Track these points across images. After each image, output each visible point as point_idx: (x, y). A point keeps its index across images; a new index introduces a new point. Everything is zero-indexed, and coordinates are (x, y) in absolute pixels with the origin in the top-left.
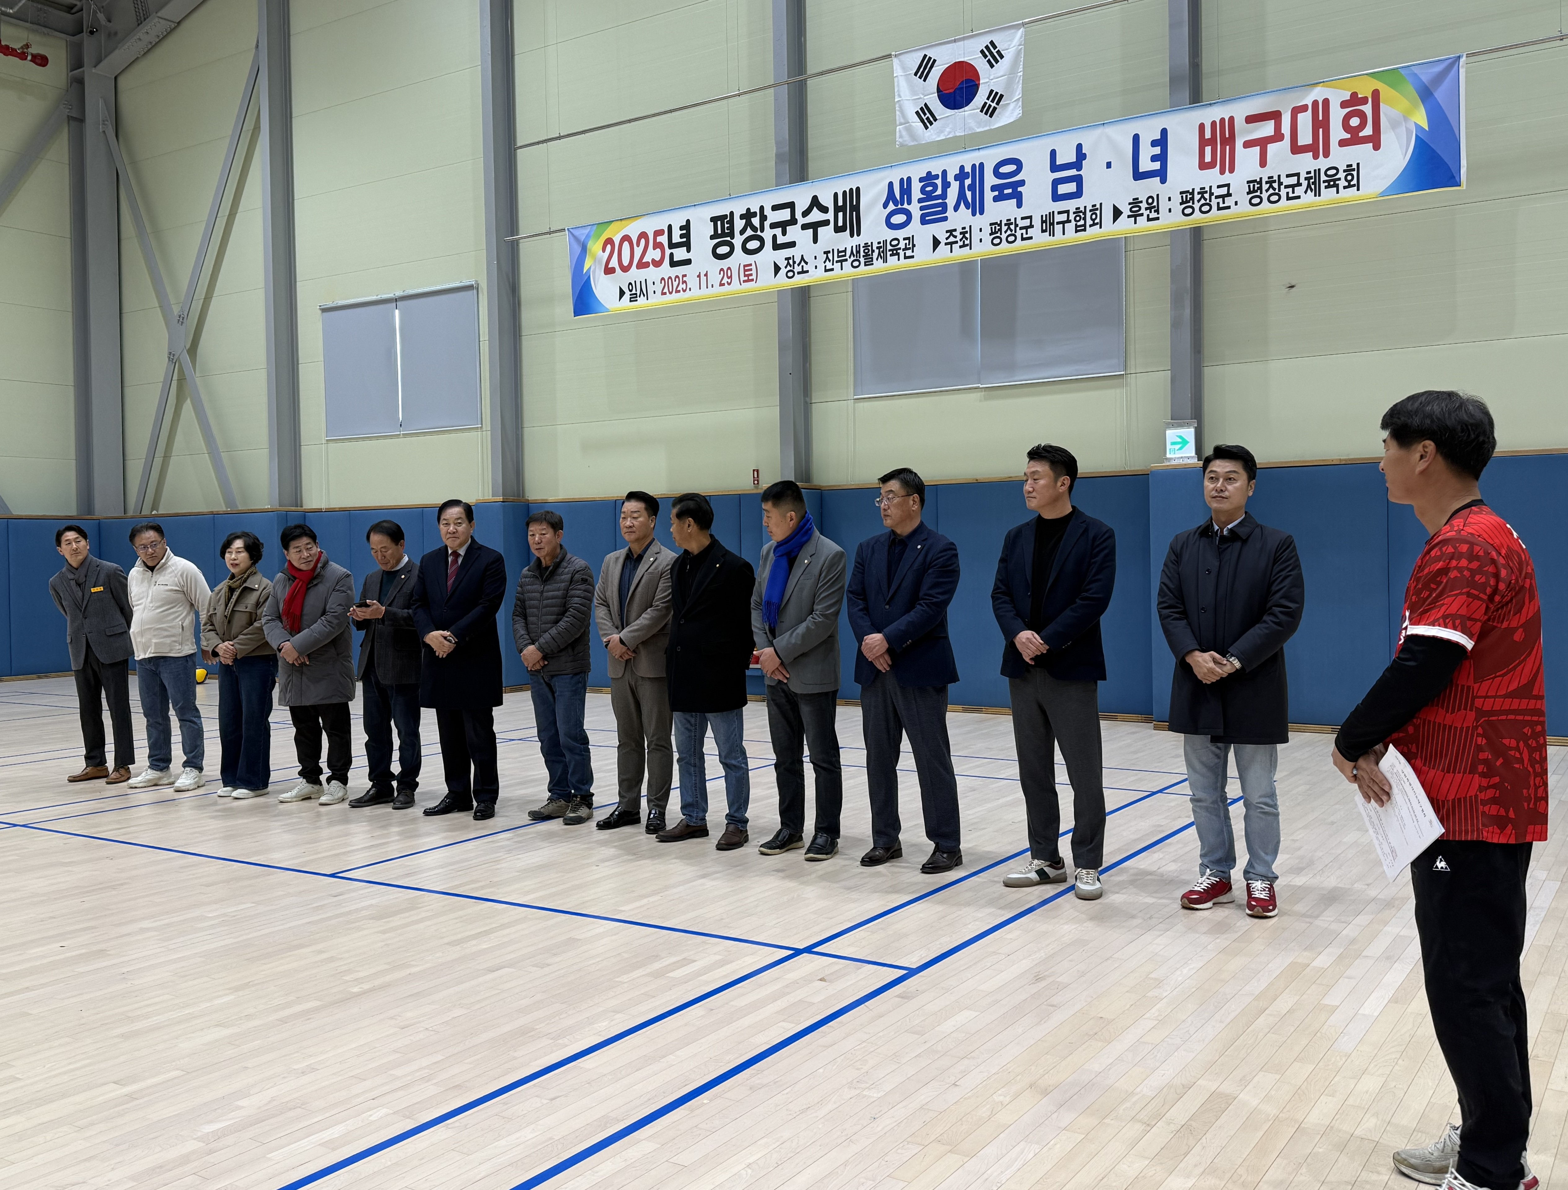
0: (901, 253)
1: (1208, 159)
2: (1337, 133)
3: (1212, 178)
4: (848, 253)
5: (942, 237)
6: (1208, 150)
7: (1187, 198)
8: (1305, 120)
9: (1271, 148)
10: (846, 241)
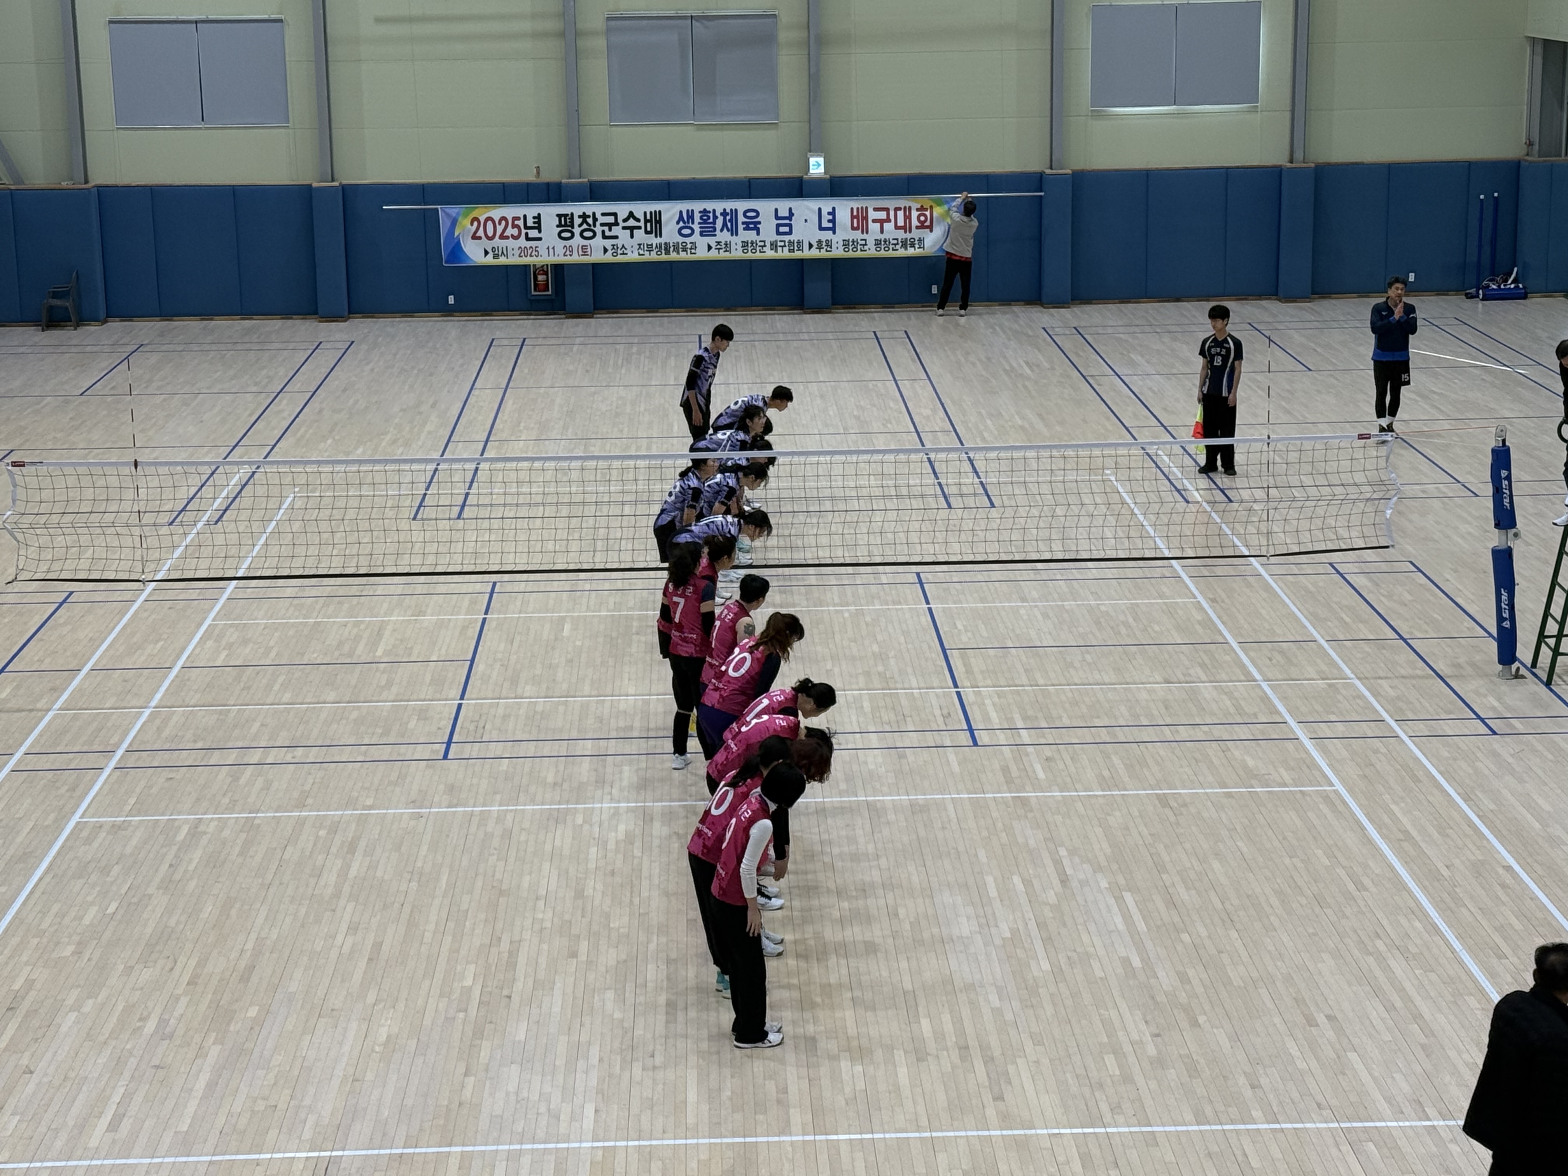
0: (689, 251)
1: (855, 225)
2: (915, 222)
3: (858, 235)
4: (654, 246)
5: (713, 245)
6: (855, 221)
7: (846, 243)
8: (900, 214)
9: (886, 226)
10: (654, 240)
